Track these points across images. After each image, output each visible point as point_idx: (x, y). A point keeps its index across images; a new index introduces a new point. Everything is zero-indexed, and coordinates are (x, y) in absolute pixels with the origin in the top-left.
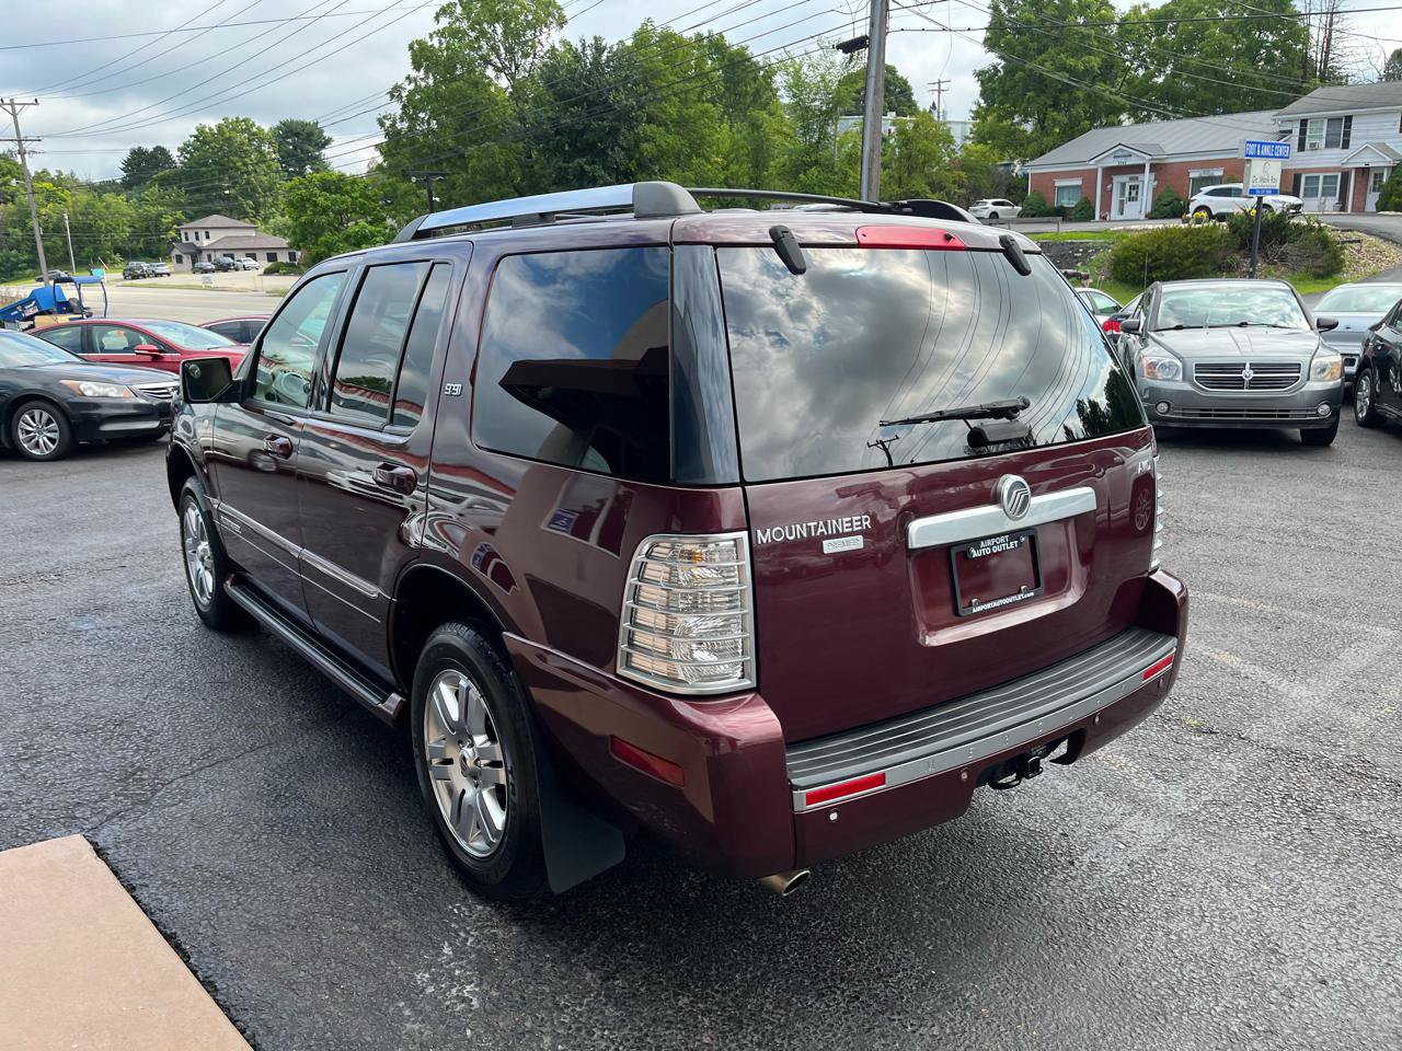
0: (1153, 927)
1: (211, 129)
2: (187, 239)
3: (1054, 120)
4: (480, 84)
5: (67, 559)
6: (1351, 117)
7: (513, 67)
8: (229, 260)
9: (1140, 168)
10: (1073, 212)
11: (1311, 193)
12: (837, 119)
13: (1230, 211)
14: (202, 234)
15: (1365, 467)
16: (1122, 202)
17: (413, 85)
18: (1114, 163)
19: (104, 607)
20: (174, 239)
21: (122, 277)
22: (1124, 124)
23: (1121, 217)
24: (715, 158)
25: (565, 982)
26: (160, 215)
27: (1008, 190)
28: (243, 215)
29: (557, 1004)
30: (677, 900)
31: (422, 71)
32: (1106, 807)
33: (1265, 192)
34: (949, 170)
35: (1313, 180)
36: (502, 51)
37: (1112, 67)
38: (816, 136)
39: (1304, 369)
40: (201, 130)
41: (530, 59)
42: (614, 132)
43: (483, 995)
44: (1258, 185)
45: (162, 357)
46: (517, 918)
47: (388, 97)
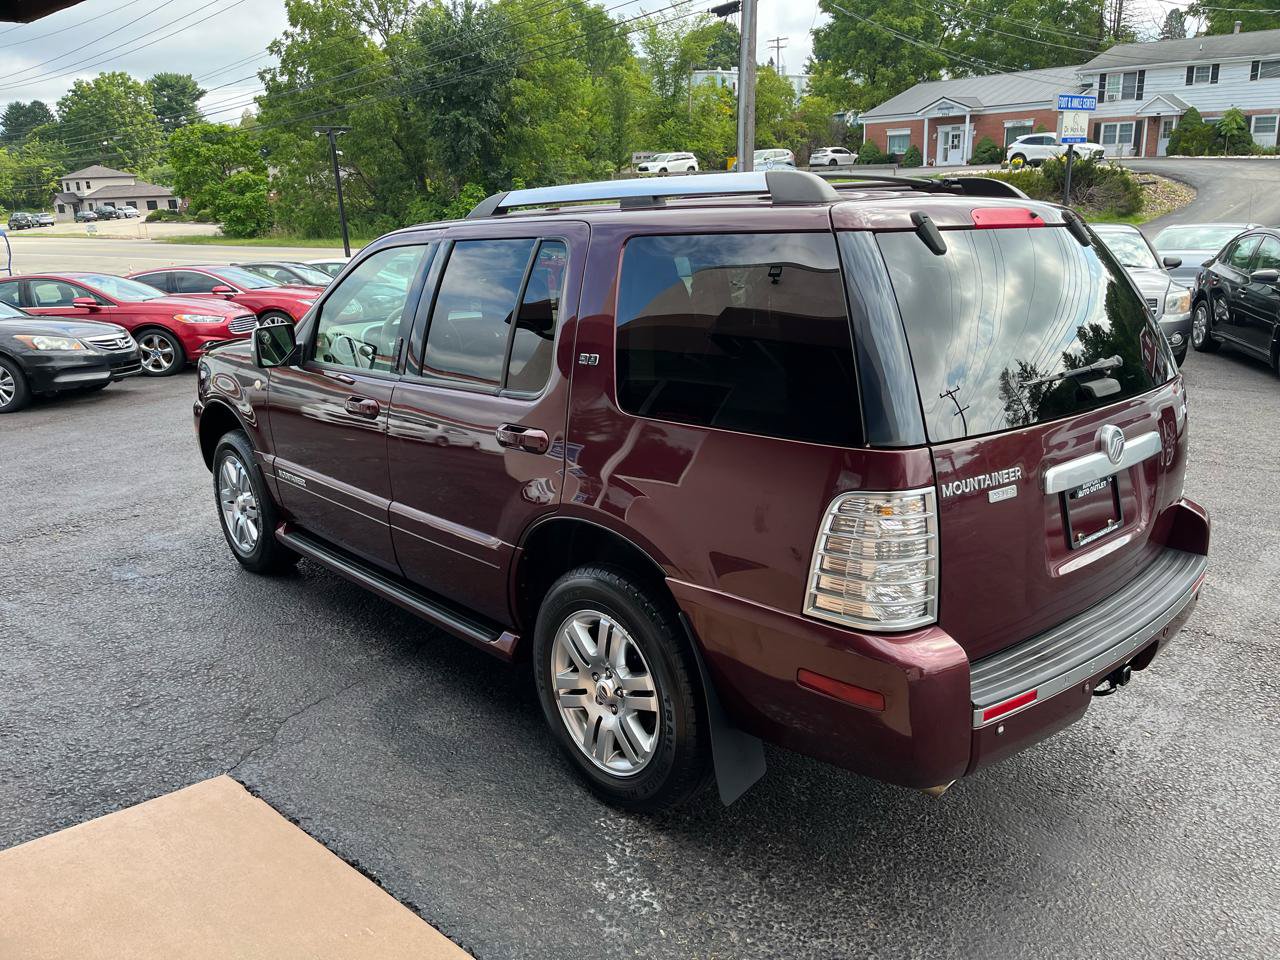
0: (1200, 803)
1: (88, 84)
2: (68, 189)
3: (883, 75)
4: (355, 40)
5: (78, 510)
6: (1144, 71)
7: (387, 24)
8: (110, 209)
9: (961, 119)
10: (904, 159)
11: (1109, 140)
12: (691, 74)
13: (1042, 157)
14: (83, 184)
15: (1215, 388)
16: (946, 149)
17: (290, 39)
18: (940, 115)
19: (137, 556)
20: (55, 190)
21: (8, 227)
22: (943, 79)
23: (945, 164)
24: (580, 110)
25: (728, 883)
26: (40, 167)
27: (844, 139)
28: (122, 165)
29: (729, 903)
30: (793, 805)
31: (299, 27)
32: (1121, 701)
33: (1074, 140)
34: (792, 121)
35: (1111, 128)
36: (376, 9)
37: (932, 26)
38: (672, 89)
39: (1160, 303)
40: (78, 85)
41: (403, 17)
42: (486, 86)
43: (661, 898)
44: (1069, 134)
45: (99, 310)
46: (661, 828)
47: (268, 52)
